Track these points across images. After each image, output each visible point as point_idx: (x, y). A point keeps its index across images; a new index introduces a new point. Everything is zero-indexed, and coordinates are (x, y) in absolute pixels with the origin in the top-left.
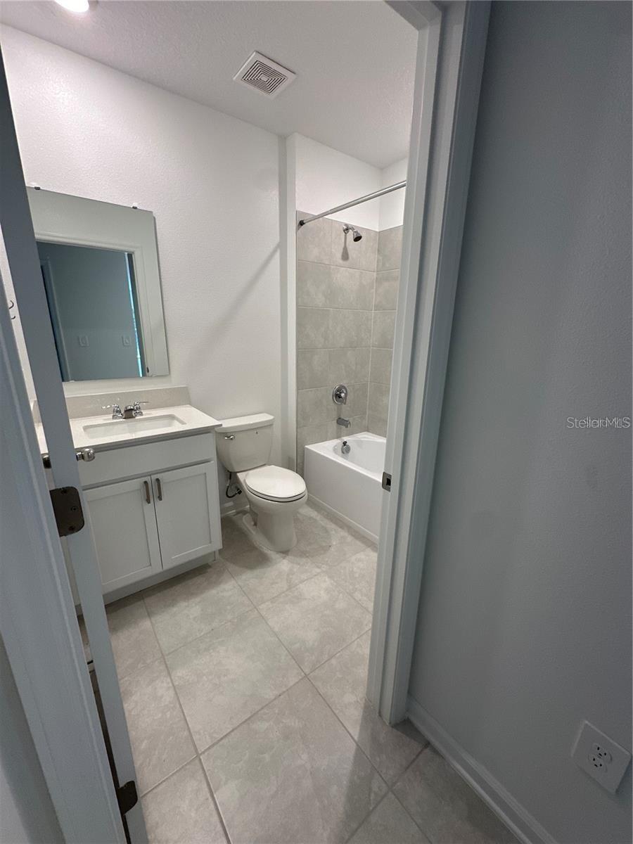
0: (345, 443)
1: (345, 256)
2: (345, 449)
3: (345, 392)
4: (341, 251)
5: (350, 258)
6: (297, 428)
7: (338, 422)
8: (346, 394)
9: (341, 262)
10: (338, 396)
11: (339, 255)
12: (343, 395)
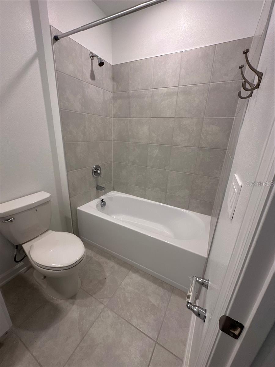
0: (102, 201)
1: (93, 77)
2: (103, 203)
3: (99, 169)
4: (90, 72)
5: (96, 79)
6: (70, 197)
7: (96, 189)
8: (100, 171)
9: (90, 80)
10: (95, 172)
11: (88, 75)
12: (99, 171)
